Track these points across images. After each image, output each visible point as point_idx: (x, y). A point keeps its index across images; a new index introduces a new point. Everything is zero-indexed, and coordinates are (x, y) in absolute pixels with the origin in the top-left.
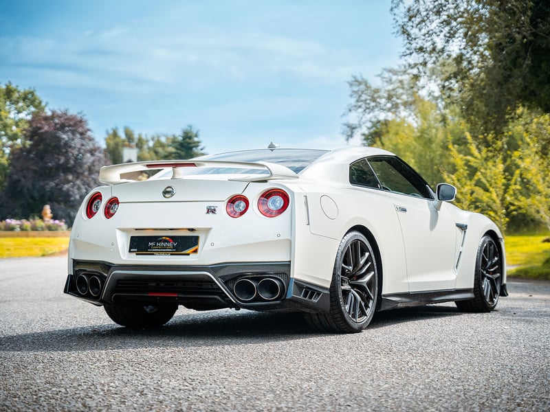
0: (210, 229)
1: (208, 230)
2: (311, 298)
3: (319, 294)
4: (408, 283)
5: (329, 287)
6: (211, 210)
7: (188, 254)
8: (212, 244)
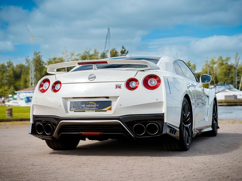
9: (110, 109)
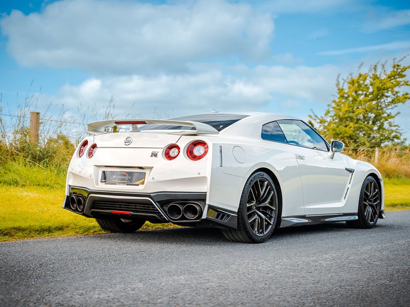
0: (153, 167)
1: (151, 168)
2: (221, 219)
3: (228, 216)
4: (305, 209)
5: (237, 211)
6: (154, 155)
7: (138, 185)
8: (153, 178)
9: (143, 183)
